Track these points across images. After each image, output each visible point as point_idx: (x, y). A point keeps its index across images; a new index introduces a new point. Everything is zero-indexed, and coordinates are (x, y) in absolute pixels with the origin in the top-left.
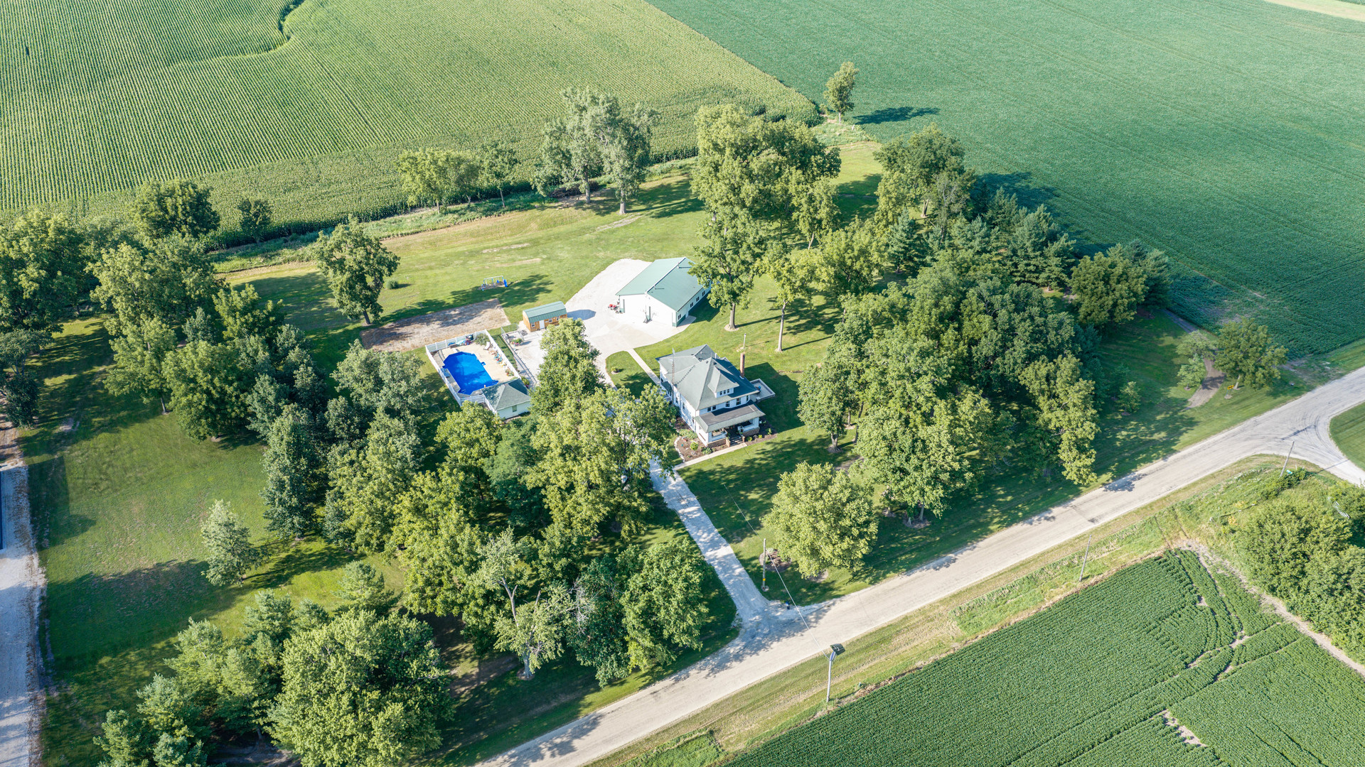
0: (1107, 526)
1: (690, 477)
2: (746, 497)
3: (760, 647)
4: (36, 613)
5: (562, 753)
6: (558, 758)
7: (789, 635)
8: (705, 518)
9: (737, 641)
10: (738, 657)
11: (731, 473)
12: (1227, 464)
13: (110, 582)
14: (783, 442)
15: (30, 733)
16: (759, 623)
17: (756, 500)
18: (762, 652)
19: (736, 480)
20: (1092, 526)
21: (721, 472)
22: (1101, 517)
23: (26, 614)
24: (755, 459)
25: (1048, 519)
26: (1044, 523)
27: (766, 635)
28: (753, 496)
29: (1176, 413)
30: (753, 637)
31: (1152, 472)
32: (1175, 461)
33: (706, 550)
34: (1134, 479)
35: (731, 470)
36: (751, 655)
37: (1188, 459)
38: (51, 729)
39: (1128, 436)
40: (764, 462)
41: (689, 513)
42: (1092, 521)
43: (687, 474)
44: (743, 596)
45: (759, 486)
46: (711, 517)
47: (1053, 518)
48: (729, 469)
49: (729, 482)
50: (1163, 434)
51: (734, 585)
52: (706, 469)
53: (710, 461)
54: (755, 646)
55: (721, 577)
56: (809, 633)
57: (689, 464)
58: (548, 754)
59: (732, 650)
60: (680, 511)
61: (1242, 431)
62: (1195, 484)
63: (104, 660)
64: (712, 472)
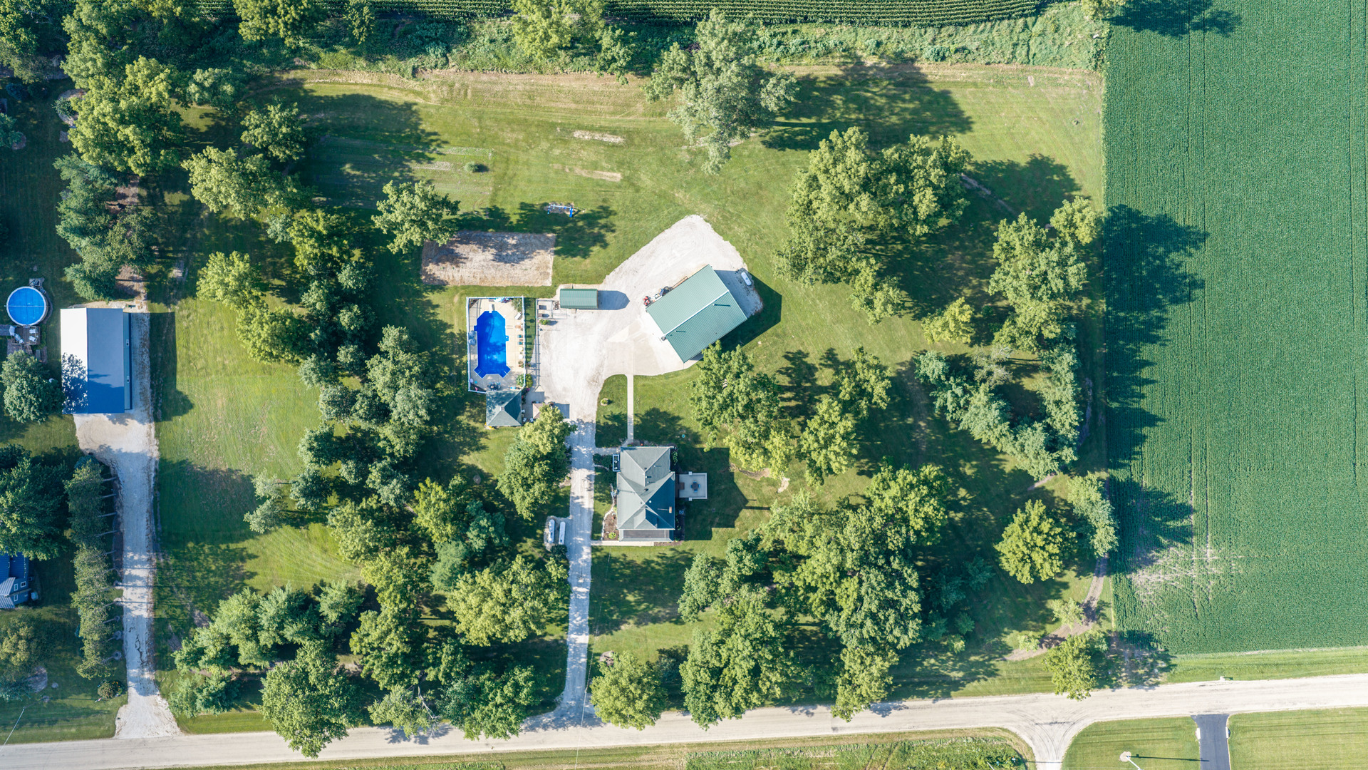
0: (840, 738)
1: (598, 557)
2: (626, 596)
3: (563, 725)
4: (152, 483)
5: (420, 743)
6: (417, 745)
7: (585, 726)
8: (587, 603)
9: (551, 714)
10: (545, 727)
11: (628, 568)
12: (973, 726)
13: (197, 473)
14: (684, 552)
15: (148, 587)
16: (571, 707)
17: (630, 602)
18: (560, 730)
19: (629, 576)
20: (832, 733)
21: (622, 563)
22: (842, 728)
23: (146, 482)
24: (653, 561)
25: (808, 713)
26: (803, 715)
27: (570, 718)
28: (630, 598)
29: (990, 659)
30: (562, 716)
31: (914, 708)
32: (943, 706)
33: (572, 632)
34: (895, 708)
35: (630, 565)
36: (554, 728)
37: (950, 709)
38: (159, 588)
39: (933, 665)
40: (657, 567)
41: (579, 593)
42: (834, 729)
43: (598, 554)
44: (574, 682)
45: (640, 590)
46: (591, 603)
47: (813, 714)
48: (629, 563)
49: (622, 575)
50: (961, 674)
51: (573, 671)
52: (614, 554)
53: (619, 548)
54: (559, 724)
55: (569, 659)
56: (596, 729)
57: (605, 543)
58: (413, 739)
59: (545, 719)
60: (574, 588)
61: (1016, 702)
62: (932, 732)
63: (190, 545)
64: (615, 560)
